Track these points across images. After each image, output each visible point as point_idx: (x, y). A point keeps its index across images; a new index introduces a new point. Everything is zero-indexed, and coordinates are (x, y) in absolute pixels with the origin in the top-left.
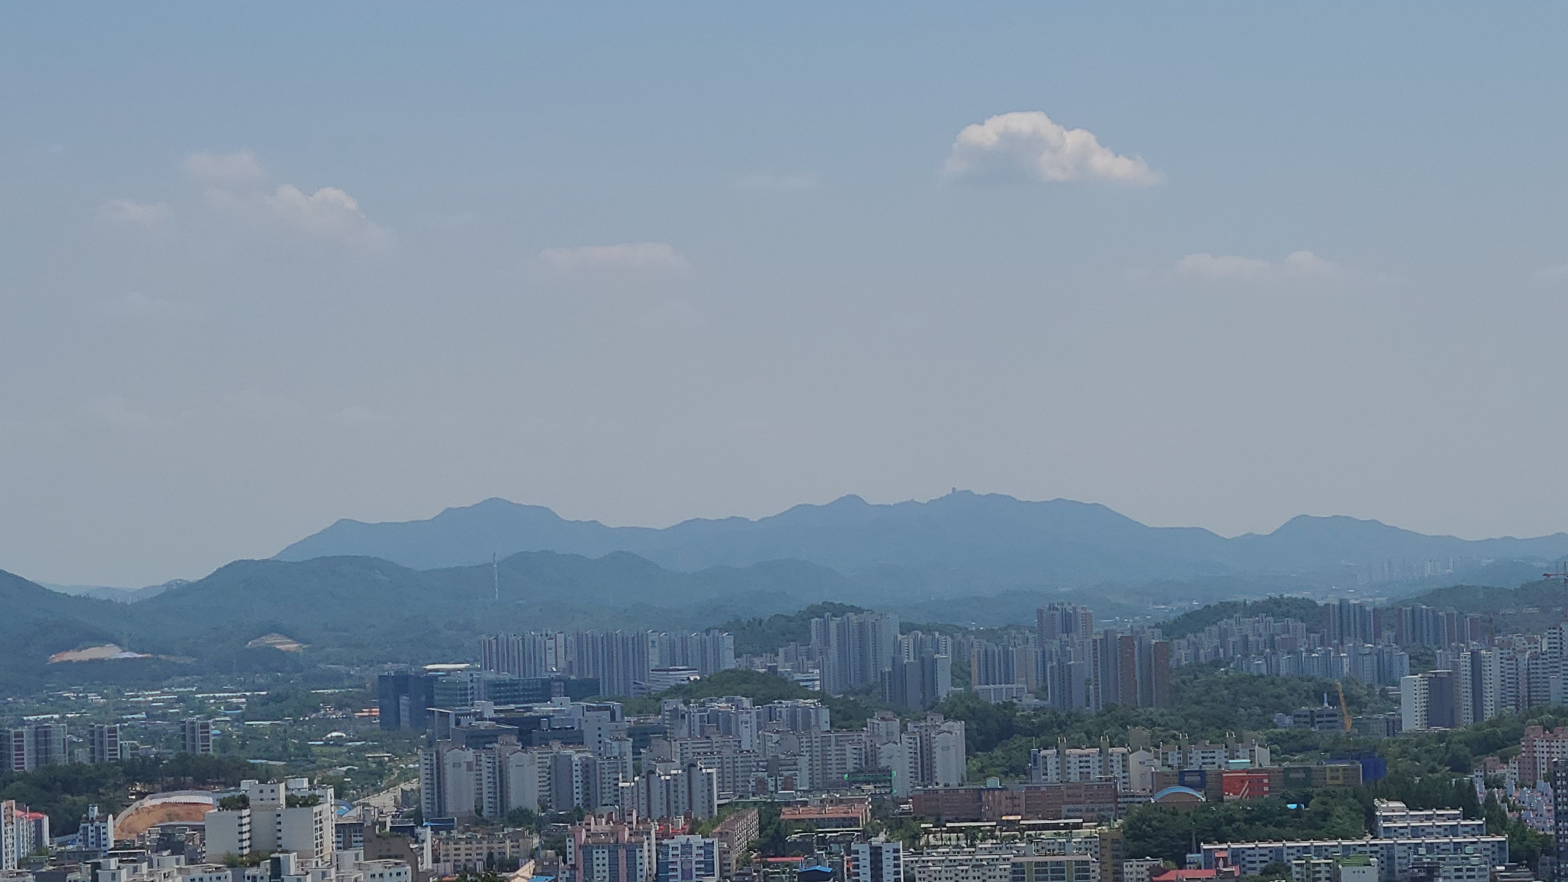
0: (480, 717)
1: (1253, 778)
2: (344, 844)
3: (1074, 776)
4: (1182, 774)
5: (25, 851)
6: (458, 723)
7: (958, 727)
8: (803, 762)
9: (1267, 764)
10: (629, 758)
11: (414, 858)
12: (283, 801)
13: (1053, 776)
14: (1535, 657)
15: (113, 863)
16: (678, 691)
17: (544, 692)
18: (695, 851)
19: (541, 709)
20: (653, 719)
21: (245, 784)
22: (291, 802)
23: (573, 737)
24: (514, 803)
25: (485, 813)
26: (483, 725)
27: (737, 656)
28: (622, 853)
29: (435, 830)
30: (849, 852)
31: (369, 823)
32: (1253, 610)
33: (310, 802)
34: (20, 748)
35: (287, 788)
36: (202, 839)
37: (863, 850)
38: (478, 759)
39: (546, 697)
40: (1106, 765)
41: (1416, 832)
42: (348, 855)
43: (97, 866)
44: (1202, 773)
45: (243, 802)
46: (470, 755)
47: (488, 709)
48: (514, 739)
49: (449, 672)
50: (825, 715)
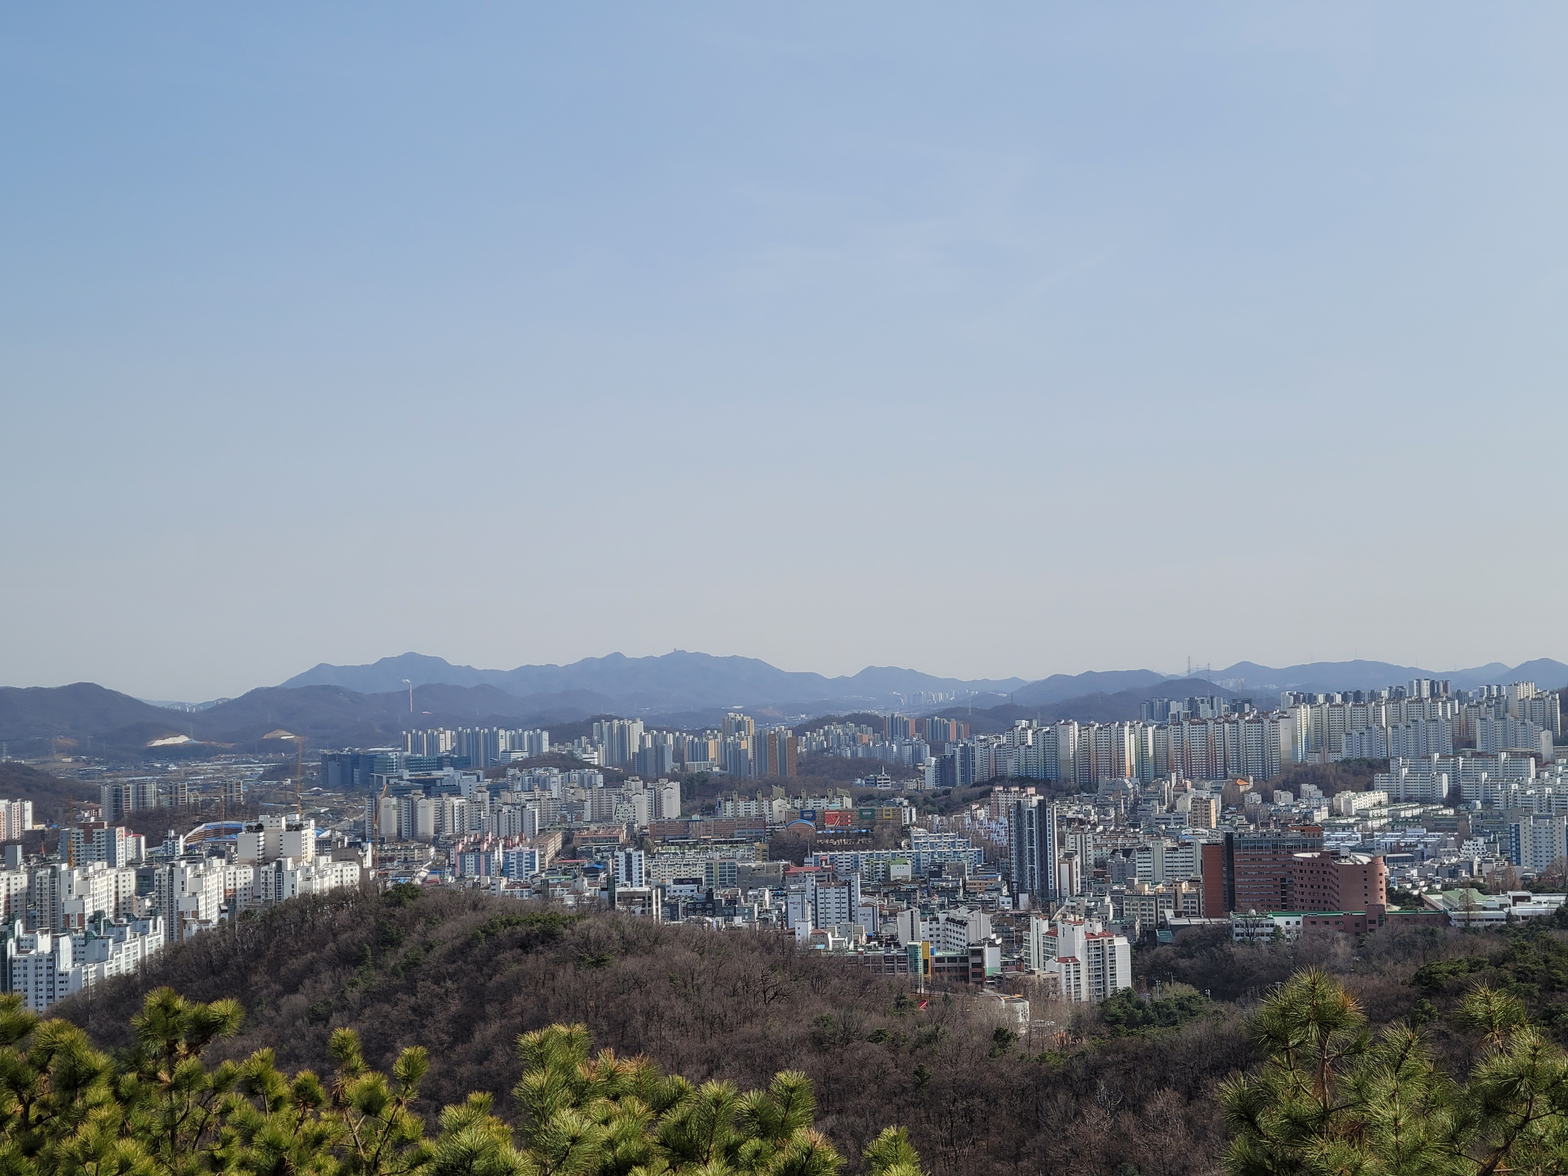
0: (401, 778)
1: (843, 814)
2: (320, 852)
3: (742, 814)
4: (802, 813)
5: (132, 855)
6: (388, 782)
7: (677, 786)
8: (588, 805)
9: (850, 806)
10: (488, 802)
11: (360, 861)
12: (284, 827)
13: (729, 813)
14: (999, 746)
15: (183, 864)
16: (515, 764)
17: (440, 764)
18: (525, 856)
19: (437, 774)
20: (501, 780)
21: (262, 818)
22: (289, 828)
23: (455, 791)
24: (420, 830)
25: (403, 834)
26: (403, 783)
27: (551, 744)
28: (483, 857)
29: (374, 844)
30: (613, 856)
31: (334, 840)
32: (842, 721)
33: (299, 828)
34: (128, 796)
35: (286, 820)
36: (236, 850)
37: (622, 856)
38: (399, 804)
39: (440, 768)
40: (760, 808)
41: (932, 845)
42: (323, 860)
43: (173, 865)
44: (813, 812)
45: (260, 828)
46: (394, 801)
47: (406, 774)
48: (420, 791)
49: (382, 752)
50: (600, 779)
